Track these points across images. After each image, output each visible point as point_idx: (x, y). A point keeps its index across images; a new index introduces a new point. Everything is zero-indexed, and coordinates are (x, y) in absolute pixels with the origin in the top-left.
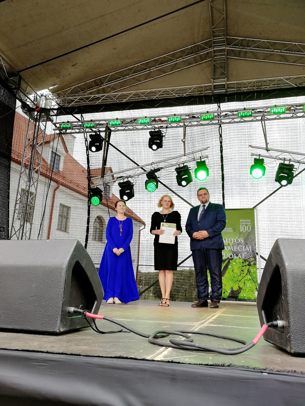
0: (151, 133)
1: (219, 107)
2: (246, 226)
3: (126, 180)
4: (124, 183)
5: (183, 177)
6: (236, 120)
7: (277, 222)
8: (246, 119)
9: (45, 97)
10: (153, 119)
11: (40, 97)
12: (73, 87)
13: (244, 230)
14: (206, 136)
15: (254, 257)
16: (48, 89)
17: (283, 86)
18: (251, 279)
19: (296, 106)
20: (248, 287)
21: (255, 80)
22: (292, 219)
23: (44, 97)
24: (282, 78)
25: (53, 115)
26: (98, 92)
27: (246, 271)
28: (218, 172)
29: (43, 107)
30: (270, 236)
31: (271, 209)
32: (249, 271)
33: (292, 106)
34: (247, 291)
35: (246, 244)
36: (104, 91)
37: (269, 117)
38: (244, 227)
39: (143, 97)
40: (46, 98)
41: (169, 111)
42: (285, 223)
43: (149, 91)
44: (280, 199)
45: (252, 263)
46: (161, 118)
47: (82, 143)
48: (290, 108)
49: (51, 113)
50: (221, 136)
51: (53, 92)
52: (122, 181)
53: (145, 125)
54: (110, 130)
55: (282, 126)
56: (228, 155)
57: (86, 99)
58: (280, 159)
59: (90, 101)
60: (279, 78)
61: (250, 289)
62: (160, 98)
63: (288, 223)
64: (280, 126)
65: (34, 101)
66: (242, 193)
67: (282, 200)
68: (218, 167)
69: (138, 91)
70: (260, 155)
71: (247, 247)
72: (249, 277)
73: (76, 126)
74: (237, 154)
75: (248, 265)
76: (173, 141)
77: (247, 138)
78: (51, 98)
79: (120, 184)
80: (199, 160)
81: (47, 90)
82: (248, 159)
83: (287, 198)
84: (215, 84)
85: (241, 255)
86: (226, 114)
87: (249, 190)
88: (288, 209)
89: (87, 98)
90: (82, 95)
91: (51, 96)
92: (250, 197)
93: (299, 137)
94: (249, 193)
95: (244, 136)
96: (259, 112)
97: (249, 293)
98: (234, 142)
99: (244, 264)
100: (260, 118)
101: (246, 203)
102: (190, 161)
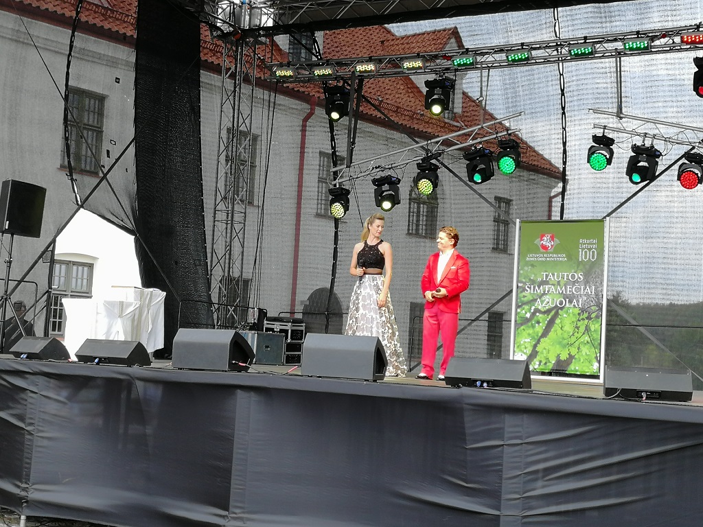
3: (384, 174)
4: (381, 179)
5: (477, 168)
9: (249, 4)
11: (240, 7)
13: (586, 258)
15: (597, 306)
18: (589, 341)
20: (584, 354)
22: (685, 233)
23: (246, 5)
27: (582, 329)
29: (247, 26)
32: (587, 329)
34: (582, 361)
35: (587, 282)
38: (586, 252)
42: (674, 241)
45: (593, 315)
52: (378, 176)
58: (639, 135)
61: (587, 358)
70: (605, 127)
71: (588, 288)
72: (587, 338)
75: (587, 318)
79: (375, 181)
85: (578, 301)
97: (584, 364)
99: (581, 317)
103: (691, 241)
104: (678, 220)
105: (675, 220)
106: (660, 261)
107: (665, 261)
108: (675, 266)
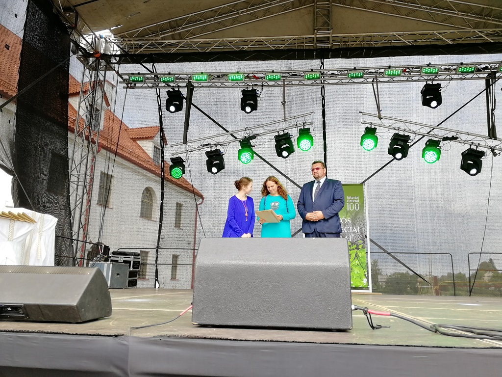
0: (243, 91)
1: (322, 63)
2: (354, 203)
3: (213, 149)
4: (211, 152)
5: (283, 147)
6: (343, 81)
7: (386, 200)
8: (355, 80)
9: (105, 39)
10: (246, 75)
11: (98, 39)
12: (142, 28)
13: (352, 208)
14: (305, 98)
15: (362, 240)
16: (110, 29)
17: (394, 43)
18: (359, 264)
19: (412, 68)
20: (356, 273)
21: (365, 34)
22: (402, 196)
23: (103, 40)
24: (395, 33)
25: (115, 63)
26: (173, 37)
27: (353, 256)
28: (319, 141)
29: (102, 52)
30: (378, 215)
31: (379, 184)
32: (357, 256)
33: (408, 68)
34: (355, 278)
35: (354, 225)
36: (181, 36)
37: (381, 80)
38: (352, 205)
39: (230, 46)
40: (106, 41)
41: (263, 65)
42: (395, 200)
43: (238, 39)
44: (389, 173)
45: (360, 247)
46: (255, 75)
47: (153, 100)
48: (405, 70)
49: (113, 61)
50: (323, 98)
51: (115, 33)
52: (209, 150)
53: (237, 83)
54: (193, 86)
55: (393, 90)
56: (332, 121)
57: (158, 45)
58: (394, 129)
59: (163, 47)
60: (391, 33)
61: (358, 275)
62: (252, 50)
63: (398, 201)
64: (391, 90)
65: (92, 44)
66: (347, 165)
67: (391, 175)
68: (319, 135)
69: (225, 39)
70: (371, 124)
71: (355, 228)
72: (357, 262)
73: (148, 79)
74: (342, 120)
75: (356, 248)
76: (266, 101)
77: (353, 102)
78: (113, 41)
79: (207, 153)
80: (302, 128)
81: (108, 31)
82: (354, 126)
83: (397, 172)
84: (317, 36)
85: (348, 237)
86: (333, 74)
87: (354, 163)
88: (398, 185)
89: (160, 44)
90: (152, 40)
91: (113, 38)
92: (356, 170)
93: (411, 102)
94: (354, 166)
95: (350, 99)
96: (369, 72)
97: (356, 280)
98: (339, 105)
99: (352, 248)
100: (371, 80)
101: (350, 177)
102: (291, 127)
103: (406, 201)
104: (396, 188)
105: (395, 188)
106: (388, 213)
107: (391, 213)
108: (397, 216)
